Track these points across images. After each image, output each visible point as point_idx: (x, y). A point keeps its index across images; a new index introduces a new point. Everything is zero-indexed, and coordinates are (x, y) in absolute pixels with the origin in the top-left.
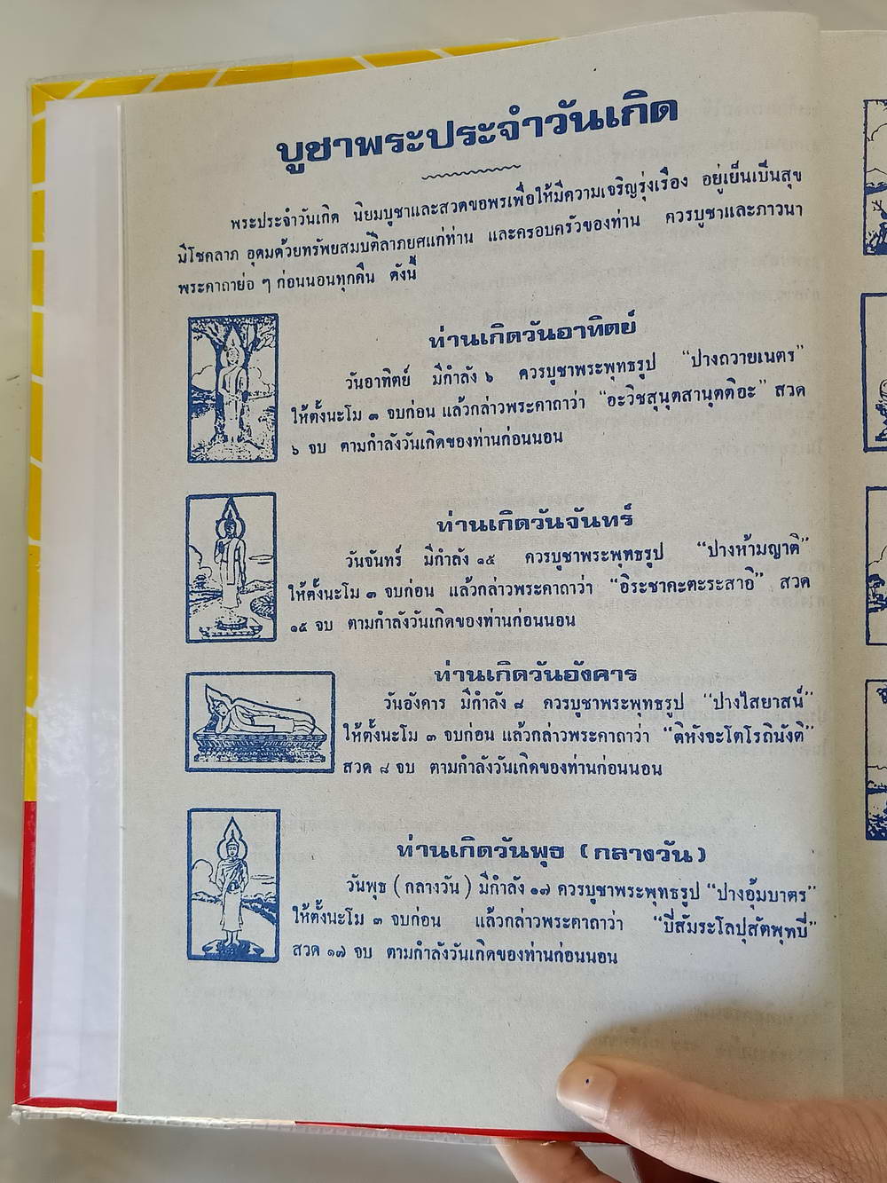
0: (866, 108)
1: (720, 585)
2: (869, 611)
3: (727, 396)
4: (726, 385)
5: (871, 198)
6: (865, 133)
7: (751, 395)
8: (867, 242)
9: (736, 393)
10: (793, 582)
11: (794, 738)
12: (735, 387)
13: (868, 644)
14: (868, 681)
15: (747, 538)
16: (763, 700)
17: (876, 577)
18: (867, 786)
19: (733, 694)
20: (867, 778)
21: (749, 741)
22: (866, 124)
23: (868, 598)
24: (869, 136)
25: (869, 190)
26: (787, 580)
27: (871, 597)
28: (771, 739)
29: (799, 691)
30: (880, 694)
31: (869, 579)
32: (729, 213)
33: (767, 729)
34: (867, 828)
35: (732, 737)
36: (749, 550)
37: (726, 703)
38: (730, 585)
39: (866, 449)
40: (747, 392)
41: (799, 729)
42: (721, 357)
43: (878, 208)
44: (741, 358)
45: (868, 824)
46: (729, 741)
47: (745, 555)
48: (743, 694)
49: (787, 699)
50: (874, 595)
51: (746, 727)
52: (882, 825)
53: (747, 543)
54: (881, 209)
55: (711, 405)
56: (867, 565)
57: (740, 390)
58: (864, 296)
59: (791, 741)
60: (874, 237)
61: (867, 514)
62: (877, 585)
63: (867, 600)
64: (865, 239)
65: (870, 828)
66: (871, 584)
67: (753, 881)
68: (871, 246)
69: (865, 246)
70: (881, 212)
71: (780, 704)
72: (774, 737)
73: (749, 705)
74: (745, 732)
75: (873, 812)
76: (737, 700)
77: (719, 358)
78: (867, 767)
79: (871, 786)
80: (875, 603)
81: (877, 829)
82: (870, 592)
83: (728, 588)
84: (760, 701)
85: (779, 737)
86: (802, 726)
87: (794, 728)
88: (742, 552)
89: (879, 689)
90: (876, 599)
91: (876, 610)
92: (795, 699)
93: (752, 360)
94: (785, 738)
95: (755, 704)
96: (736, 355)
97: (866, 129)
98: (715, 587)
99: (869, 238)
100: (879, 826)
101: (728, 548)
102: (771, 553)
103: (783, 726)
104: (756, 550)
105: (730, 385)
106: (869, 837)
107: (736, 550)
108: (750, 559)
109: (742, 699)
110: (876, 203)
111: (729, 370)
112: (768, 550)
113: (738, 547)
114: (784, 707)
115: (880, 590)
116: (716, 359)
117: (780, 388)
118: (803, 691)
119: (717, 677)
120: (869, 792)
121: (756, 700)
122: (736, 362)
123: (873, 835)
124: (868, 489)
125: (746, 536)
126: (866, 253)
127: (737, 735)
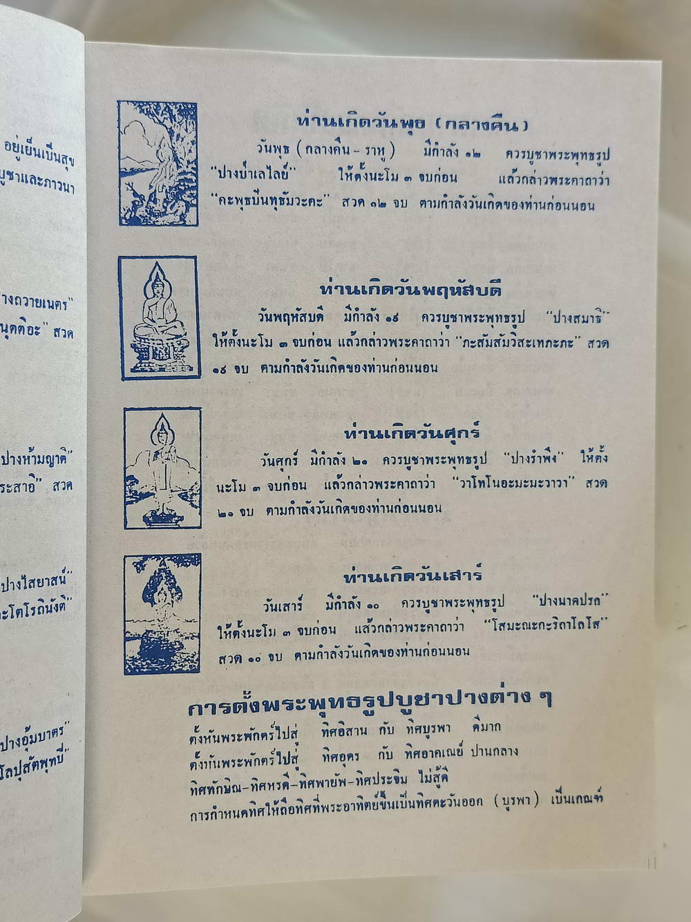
0: (119, 107)
1: (10, 489)
2: (126, 503)
3: (20, 331)
4: (19, 323)
5: (125, 180)
6: (119, 127)
7: (37, 334)
8: (122, 215)
9: (26, 329)
10: (61, 486)
11: (59, 608)
12: (26, 325)
13: (125, 528)
14: (126, 557)
15: (31, 450)
16: (38, 580)
17: (132, 477)
18: (125, 635)
19: (16, 578)
20: (125, 630)
21: (27, 615)
22: (119, 120)
23: (125, 494)
24: (122, 130)
25: (122, 174)
26: (58, 484)
27: (128, 493)
28: (43, 611)
29: (63, 571)
30: (135, 566)
31: (126, 479)
32: (23, 179)
33: (41, 604)
34: (125, 667)
35: (15, 614)
36: (32, 460)
37: (11, 586)
38: (17, 489)
39: (124, 379)
40: (34, 331)
41: (63, 601)
42: (16, 299)
43: (130, 188)
44: (30, 302)
45: (125, 664)
46: (12, 617)
47: (29, 463)
48: (24, 578)
49: (55, 579)
50: (130, 491)
51: (26, 604)
52: (136, 664)
53: (31, 454)
54: (133, 189)
55: (7, 337)
56: (125, 468)
57: (29, 328)
58: (120, 258)
59: (57, 611)
60: (128, 212)
61: (125, 429)
62: (132, 484)
63: (125, 496)
64: (120, 212)
65: (127, 666)
66: (128, 483)
67: (27, 729)
68: (125, 219)
69: (120, 218)
70: (132, 192)
71: (50, 583)
72: (45, 609)
73: (27, 586)
74: (24, 608)
75: (129, 654)
76: (19, 583)
77: (14, 299)
78: (125, 621)
79: (128, 635)
80: (131, 497)
81: (133, 667)
82: (127, 489)
83: (15, 491)
84: (36, 582)
85: (49, 609)
86: (65, 598)
87: (59, 601)
88: (27, 461)
89: (134, 563)
90: (131, 495)
91: (131, 502)
92: (60, 577)
93: (39, 305)
94: (53, 609)
95: (32, 584)
96: (27, 299)
97: (119, 124)
98: (6, 491)
99: (123, 212)
100: (134, 664)
101: (17, 458)
102: (48, 462)
103: (52, 600)
104: (37, 460)
105: (22, 323)
106: (126, 673)
107: (23, 460)
108: (32, 467)
109: (22, 582)
110: (129, 185)
111: (21, 310)
112: (45, 460)
113: (24, 457)
114: (53, 585)
115: (135, 487)
116: (12, 299)
117: (57, 330)
118: (66, 571)
119: (5, 565)
120: (126, 639)
121: (33, 581)
122: (26, 305)
123: (130, 671)
124: (126, 410)
125: (30, 448)
126: (121, 224)
127: (19, 612)
